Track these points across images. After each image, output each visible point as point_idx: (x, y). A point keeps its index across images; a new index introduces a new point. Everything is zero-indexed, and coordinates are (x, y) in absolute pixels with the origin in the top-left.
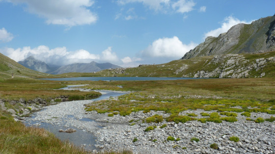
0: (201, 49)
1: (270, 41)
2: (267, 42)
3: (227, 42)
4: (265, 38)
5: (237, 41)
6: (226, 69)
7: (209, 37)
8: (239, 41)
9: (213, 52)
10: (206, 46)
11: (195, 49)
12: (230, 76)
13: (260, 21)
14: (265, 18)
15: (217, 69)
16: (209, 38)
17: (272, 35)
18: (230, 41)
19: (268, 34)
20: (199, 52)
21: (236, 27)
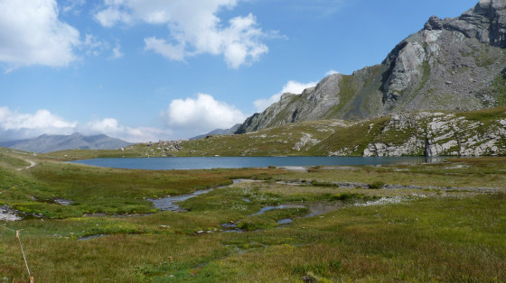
0: (276, 112)
1: (389, 100)
2: (383, 101)
3: (321, 101)
4: (380, 95)
5: (337, 100)
6: (436, 139)
7: (285, 94)
8: (341, 100)
9: (300, 115)
10: (283, 107)
11: (265, 112)
12: (455, 153)
13: (365, 72)
14: (372, 67)
15: (413, 139)
16: (287, 95)
17: (390, 91)
18: (325, 98)
19: (382, 89)
20: (274, 117)
21: (330, 78)
